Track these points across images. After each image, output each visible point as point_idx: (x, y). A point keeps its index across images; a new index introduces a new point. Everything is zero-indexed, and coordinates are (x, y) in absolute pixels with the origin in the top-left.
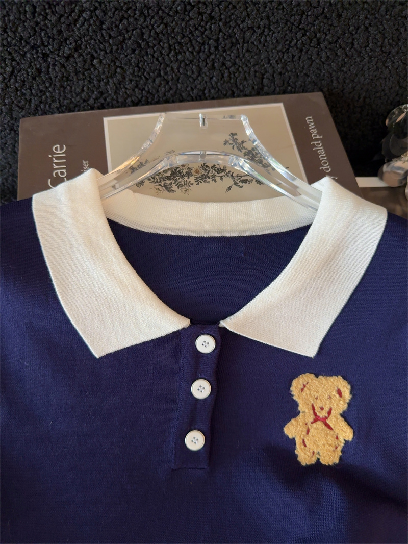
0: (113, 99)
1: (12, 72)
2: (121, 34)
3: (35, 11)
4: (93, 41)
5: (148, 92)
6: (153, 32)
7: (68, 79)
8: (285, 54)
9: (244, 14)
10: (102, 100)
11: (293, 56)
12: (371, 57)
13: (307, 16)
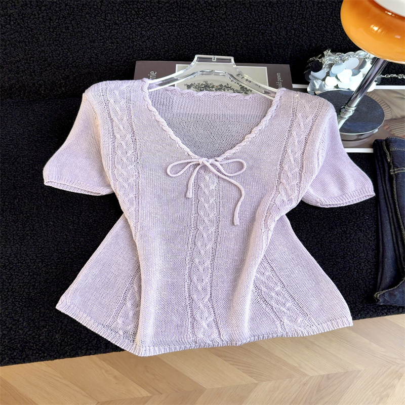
0: (162, 57)
1: (116, 48)
2: (168, 33)
3: (131, 27)
4: (156, 37)
5: (180, 54)
6: (183, 33)
7: (141, 50)
8: (247, 39)
9: (226, 25)
10: (157, 58)
11: (250, 39)
12: (290, 38)
13: (255, 25)
